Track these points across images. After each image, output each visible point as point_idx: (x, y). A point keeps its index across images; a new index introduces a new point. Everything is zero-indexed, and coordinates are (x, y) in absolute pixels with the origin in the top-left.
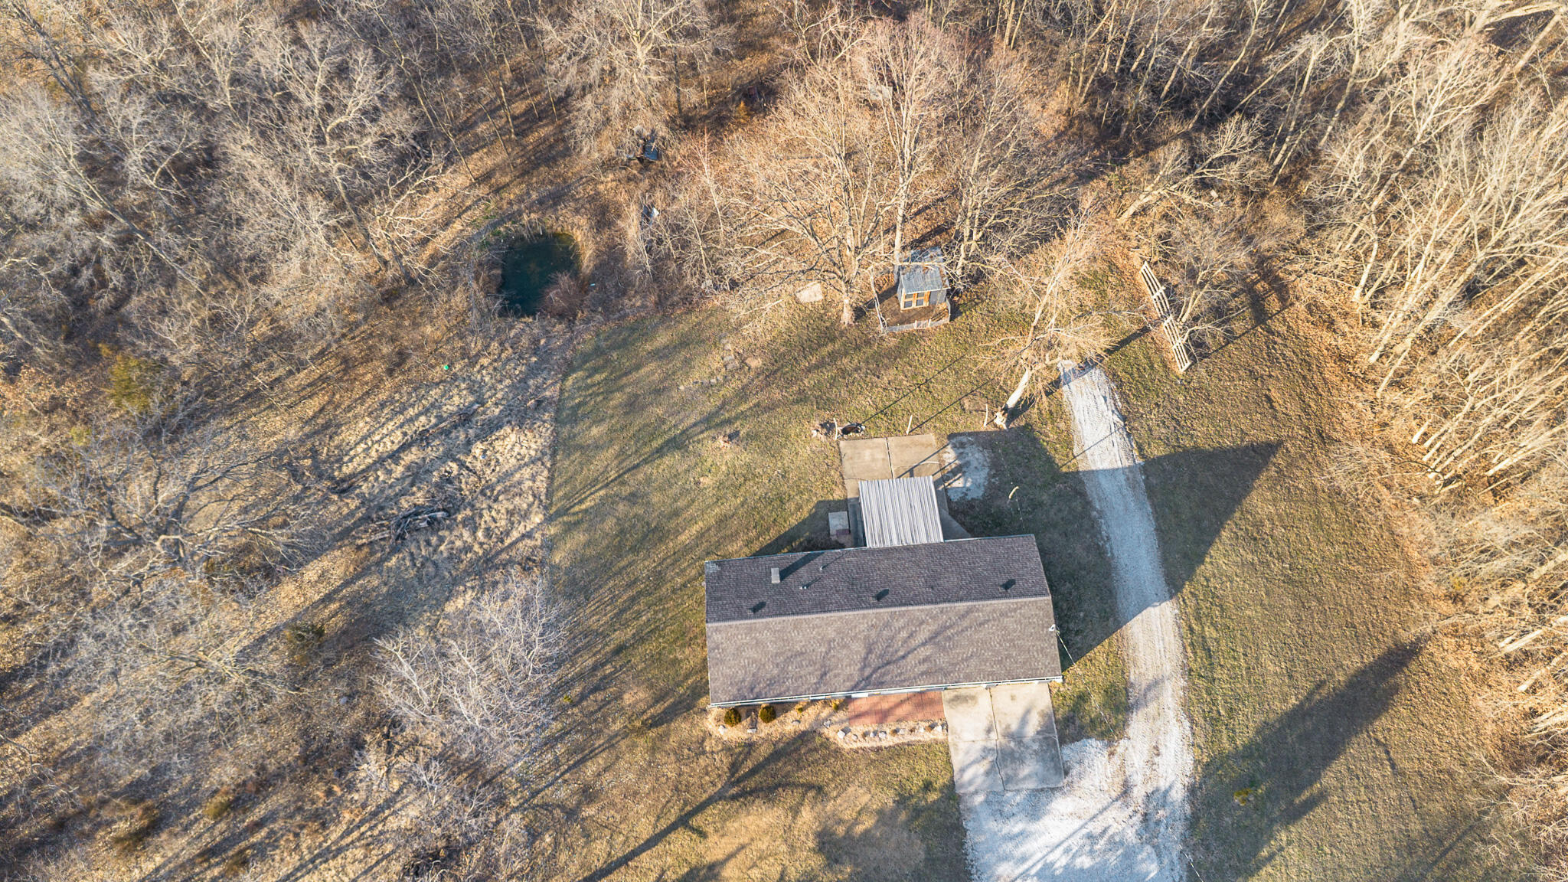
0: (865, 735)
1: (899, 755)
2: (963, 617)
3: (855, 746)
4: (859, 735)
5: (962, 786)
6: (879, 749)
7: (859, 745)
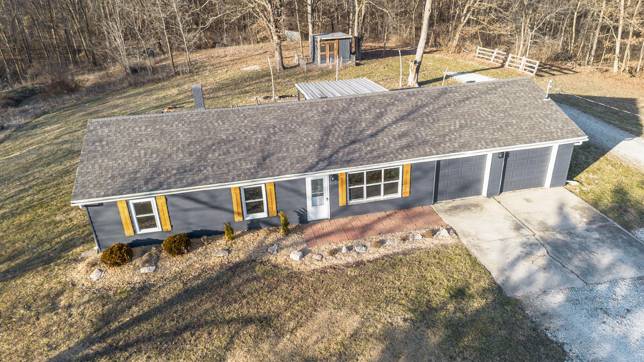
0: (333, 253)
1: (393, 266)
2: (436, 98)
3: (319, 265)
4: (325, 254)
5: (515, 288)
6: (359, 264)
7: (325, 263)
